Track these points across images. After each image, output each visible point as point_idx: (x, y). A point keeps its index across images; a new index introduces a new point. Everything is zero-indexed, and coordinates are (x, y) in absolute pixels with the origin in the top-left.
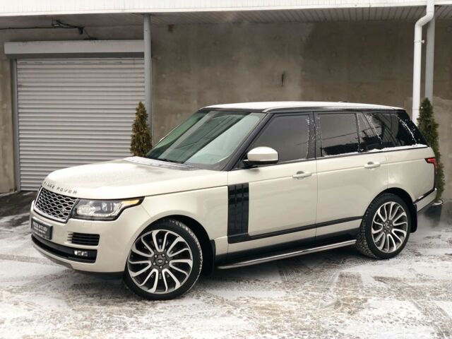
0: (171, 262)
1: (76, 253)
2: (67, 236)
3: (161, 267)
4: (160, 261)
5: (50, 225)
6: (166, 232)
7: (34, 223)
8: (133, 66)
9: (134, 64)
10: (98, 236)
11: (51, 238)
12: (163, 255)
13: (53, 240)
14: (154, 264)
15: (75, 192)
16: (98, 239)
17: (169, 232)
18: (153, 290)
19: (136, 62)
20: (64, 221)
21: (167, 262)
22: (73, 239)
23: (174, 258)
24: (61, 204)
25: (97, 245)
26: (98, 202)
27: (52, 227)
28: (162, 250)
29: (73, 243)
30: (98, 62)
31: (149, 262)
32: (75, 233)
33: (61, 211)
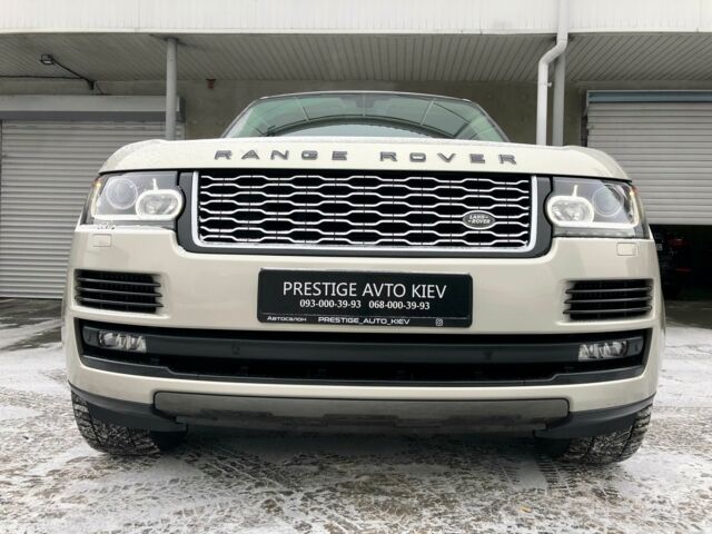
7: (296, 286)
11: (470, 320)
22: (573, 308)
29: (575, 317)
32: (578, 287)
33: (470, 224)
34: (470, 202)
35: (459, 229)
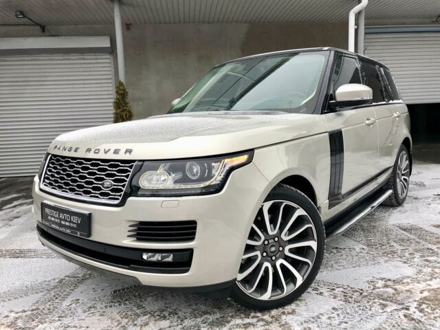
0: (287, 248)
1: (145, 257)
2: (125, 229)
3: (274, 258)
4: (273, 249)
5: (87, 212)
6: (283, 203)
7: (47, 210)
8: (94, 61)
9: (96, 59)
10: (194, 223)
11: (90, 235)
12: (276, 239)
13: (95, 237)
14: (265, 254)
15: (129, 151)
16: (195, 228)
17: (286, 202)
18: (266, 296)
19: (98, 57)
20: (116, 202)
21: (281, 249)
22: (138, 234)
23: (291, 241)
24: (102, 175)
25: (192, 239)
26: (176, 165)
27: (90, 214)
28: (275, 232)
29: (139, 240)
30: (62, 58)
31: (258, 253)
32: (142, 223)
33: (103, 187)
34: (107, 175)
35: (99, 189)
